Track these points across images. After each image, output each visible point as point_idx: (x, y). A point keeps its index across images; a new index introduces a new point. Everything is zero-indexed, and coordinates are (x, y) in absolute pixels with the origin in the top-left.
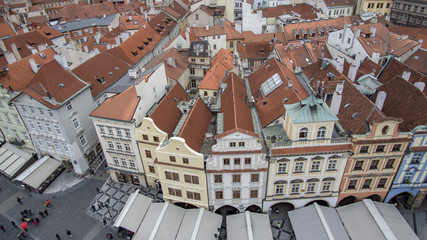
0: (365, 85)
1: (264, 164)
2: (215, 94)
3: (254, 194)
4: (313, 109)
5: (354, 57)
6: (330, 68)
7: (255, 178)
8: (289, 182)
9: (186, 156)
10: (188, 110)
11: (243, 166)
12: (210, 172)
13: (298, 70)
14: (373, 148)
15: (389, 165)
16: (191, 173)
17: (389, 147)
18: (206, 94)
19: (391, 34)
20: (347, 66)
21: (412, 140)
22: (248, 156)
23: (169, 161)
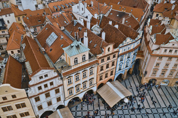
0: (95, 31)
1: (60, 82)
2: (19, 51)
3: (59, 99)
4: (78, 47)
5: (87, 17)
6: (78, 24)
7: (57, 91)
8: (74, 87)
9: (13, 94)
10: (4, 66)
11: (49, 87)
12: (31, 97)
13: (63, 28)
14: (106, 59)
15: (113, 65)
16: (19, 102)
17: (111, 56)
18: (12, 52)
19: (100, 4)
20: (85, 22)
21: (119, 51)
22: (51, 81)
23: (3, 101)
